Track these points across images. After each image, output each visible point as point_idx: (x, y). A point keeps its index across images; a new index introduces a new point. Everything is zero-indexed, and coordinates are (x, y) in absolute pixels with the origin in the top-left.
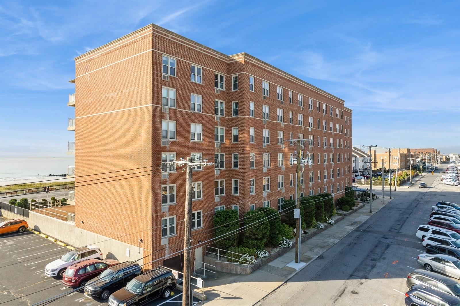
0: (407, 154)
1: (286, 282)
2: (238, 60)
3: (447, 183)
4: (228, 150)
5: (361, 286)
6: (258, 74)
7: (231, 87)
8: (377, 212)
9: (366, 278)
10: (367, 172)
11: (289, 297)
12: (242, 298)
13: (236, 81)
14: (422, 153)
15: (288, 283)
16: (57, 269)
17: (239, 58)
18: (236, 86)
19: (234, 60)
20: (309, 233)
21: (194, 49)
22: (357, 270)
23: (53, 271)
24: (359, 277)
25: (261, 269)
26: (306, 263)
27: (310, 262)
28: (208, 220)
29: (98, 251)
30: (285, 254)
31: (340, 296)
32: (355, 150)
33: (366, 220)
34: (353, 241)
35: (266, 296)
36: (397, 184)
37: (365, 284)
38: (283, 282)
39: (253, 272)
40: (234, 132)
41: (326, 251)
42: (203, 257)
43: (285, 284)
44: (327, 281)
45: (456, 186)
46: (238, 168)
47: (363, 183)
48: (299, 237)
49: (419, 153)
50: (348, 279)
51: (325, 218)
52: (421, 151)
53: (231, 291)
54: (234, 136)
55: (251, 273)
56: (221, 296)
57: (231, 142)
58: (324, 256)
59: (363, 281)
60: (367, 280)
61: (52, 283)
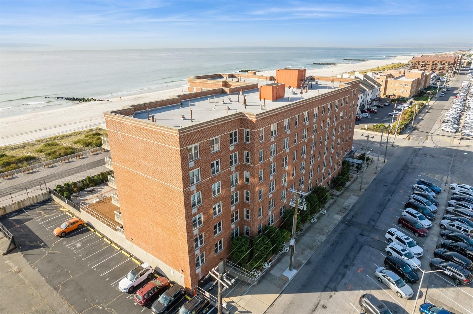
0: (420, 79)
1: (281, 294)
2: (250, 118)
3: (446, 129)
4: (241, 188)
5: (331, 300)
6: (267, 124)
7: (244, 139)
8: (366, 188)
9: (336, 291)
10: (375, 102)
11: (282, 310)
12: (251, 312)
13: (247, 135)
14: (441, 62)
15: (282, 295)
16: (127, 288)
17: (251, 117)
18: (248, 140)
19: (247, 117)
20: (304, 230)
21: (213, 125)
22: (331, 280)
23: (125, 289)
24: (331, 289)
25: (265, 278)
26: (296, 270)
27: (300, 269)
28: (227, 242)
29: (150, 268)
30: (283, 258)
31: (314, 310)
32: (366, 79)
33: (354, 203)
34: (336, 239)
35: (267, 310)
36: (397, 133)
37: (333, 297)
38: (279, 294)
39: (259, 282)
40: (246, 174)
41: (314, 253)
42: (224, 266)
43: (280, 295)
44: (308, 294)
45: (452, 133)
46: (249, 202)
47: (366, 129)
48: (293, 256)
49: (438, 62)
50: (323, 291)
51: (319, 209)
52: (440, 60)
53: (244, 305)
54: (246, 178)
55: (258, 284)
56: (239, 310)
57: (244, 181)
58: (311, 260)
59: (333, 293)
60: (336, 292)
61: (127, 298)
